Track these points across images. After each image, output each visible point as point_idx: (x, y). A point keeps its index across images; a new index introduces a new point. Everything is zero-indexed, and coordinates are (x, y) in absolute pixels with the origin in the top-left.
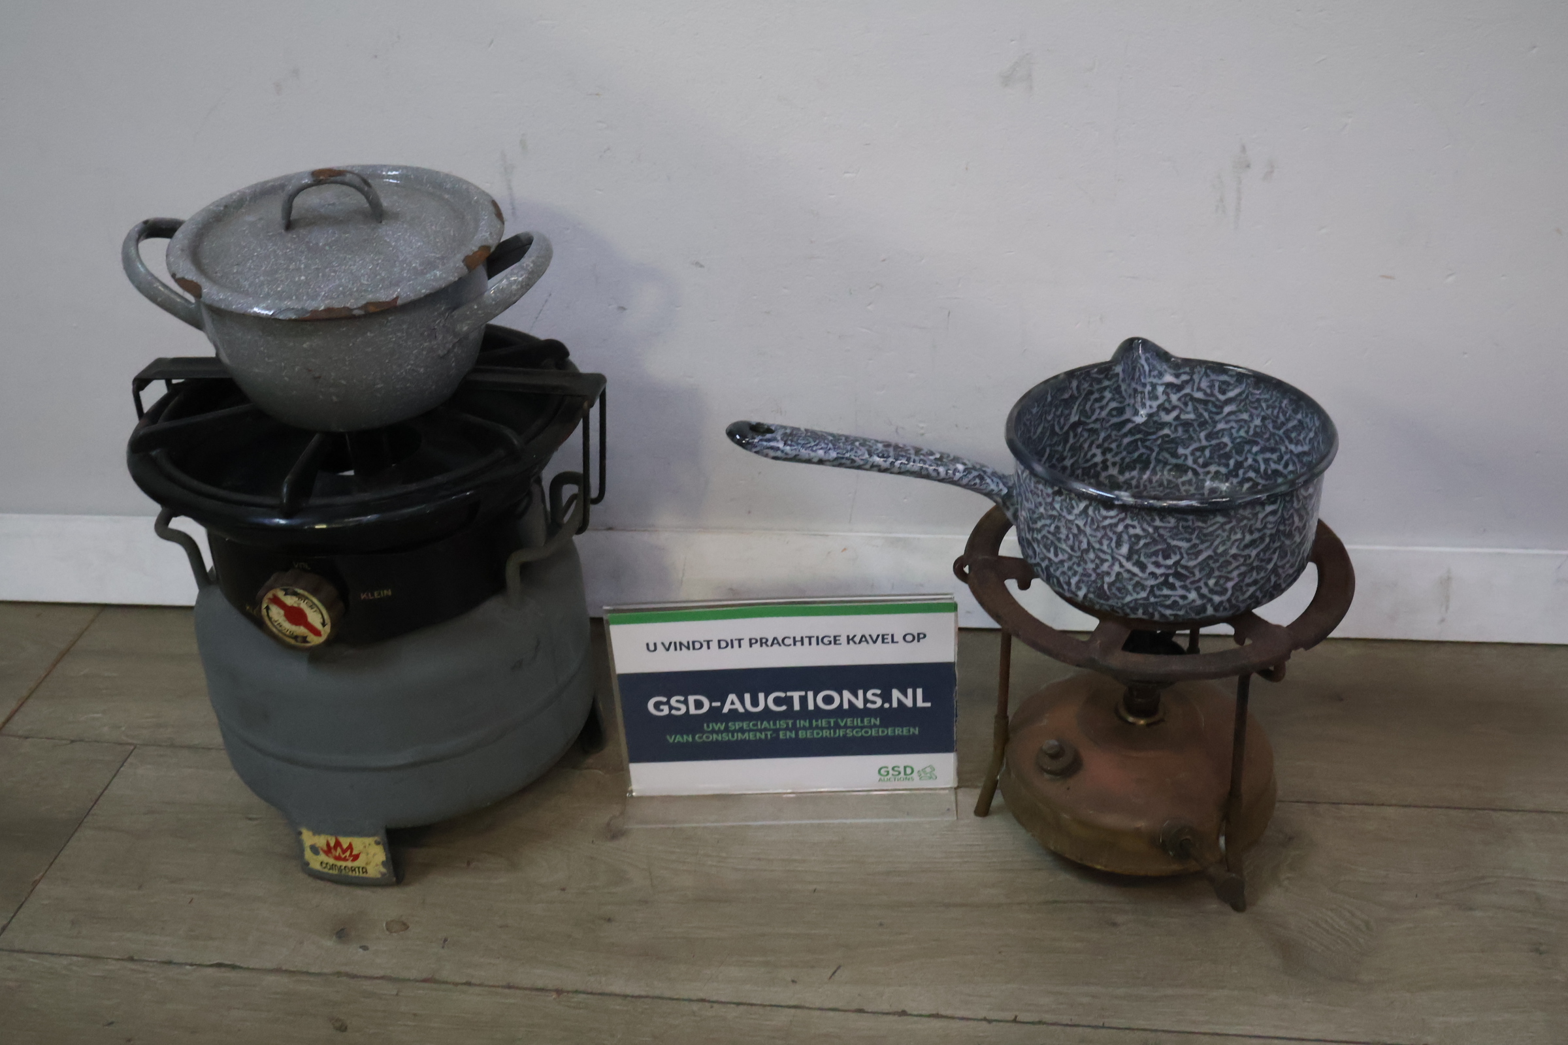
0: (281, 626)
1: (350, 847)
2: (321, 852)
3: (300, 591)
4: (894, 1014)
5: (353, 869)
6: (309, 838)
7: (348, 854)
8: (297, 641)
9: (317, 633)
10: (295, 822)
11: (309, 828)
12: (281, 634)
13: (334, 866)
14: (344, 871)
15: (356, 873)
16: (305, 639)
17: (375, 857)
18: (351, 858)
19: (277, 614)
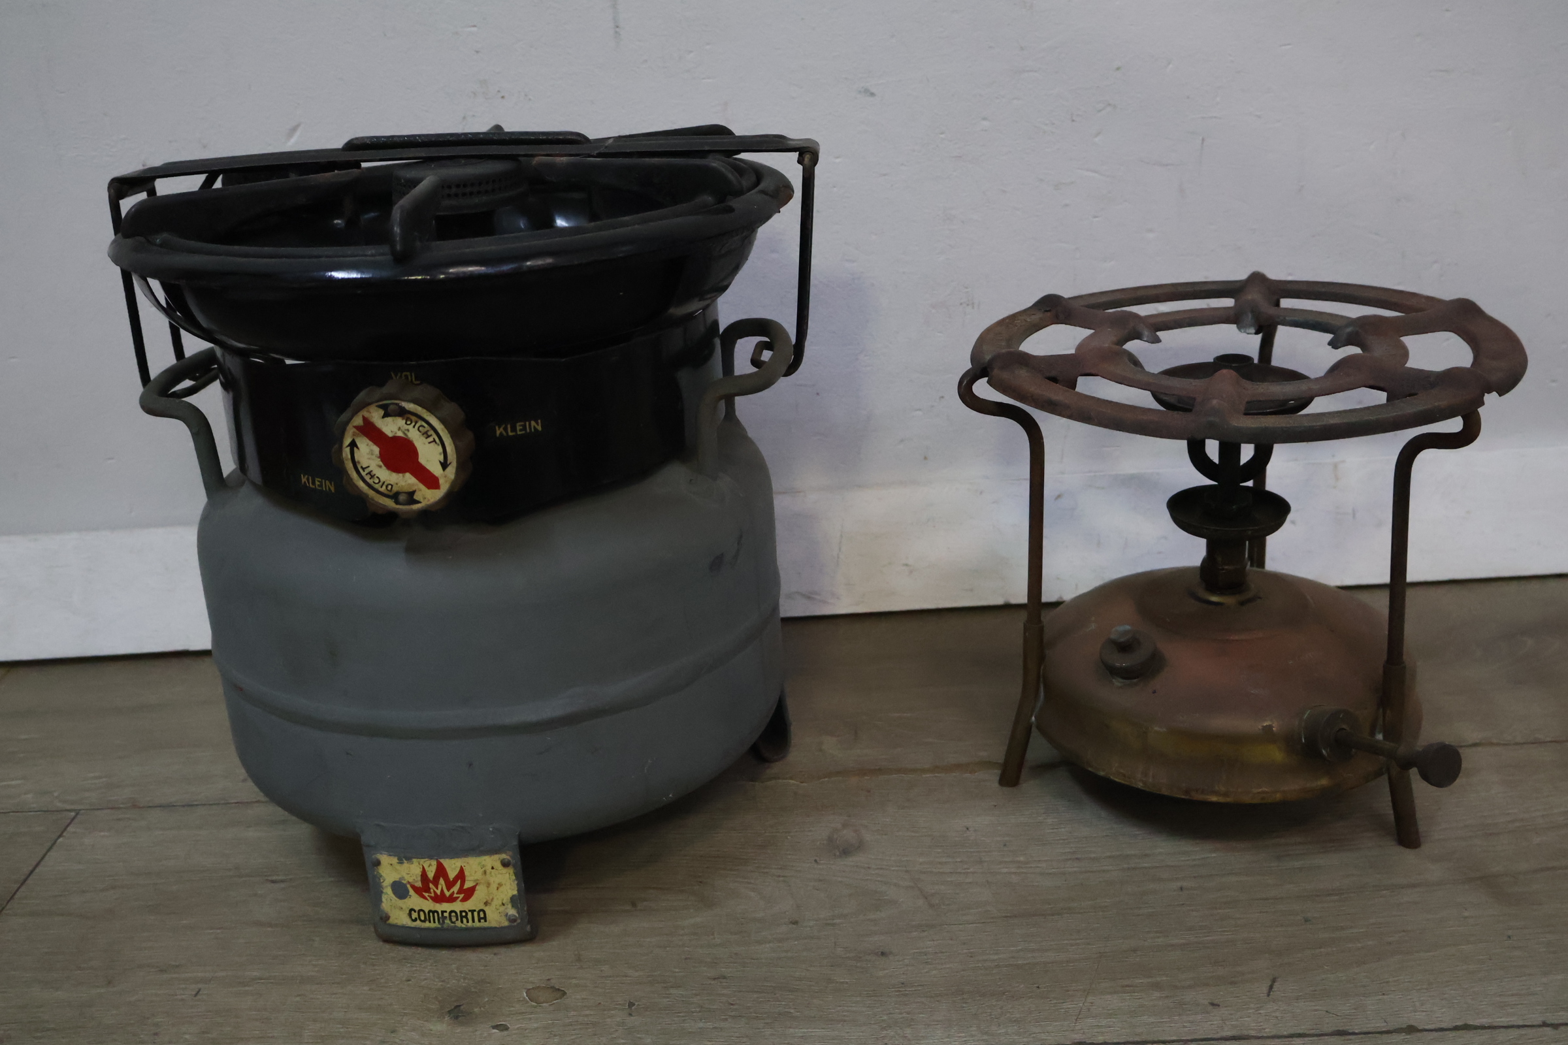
0: (372, 477)
1: (461, 875)
2: (411, 892)
3: (410, 406)
5: (463, 915)
6: (390, 870)
7: (456, 888)
8: (397, 502)
9: (431, 481)
10: (368, 846)
11: (392, 851)
12: (371, 493)
13: (431, 914)
14: (447, 921)
15: (468, 922)
16: (411, 497)
17: (501, 889)
18: (462, 896)
19: (367, 453)
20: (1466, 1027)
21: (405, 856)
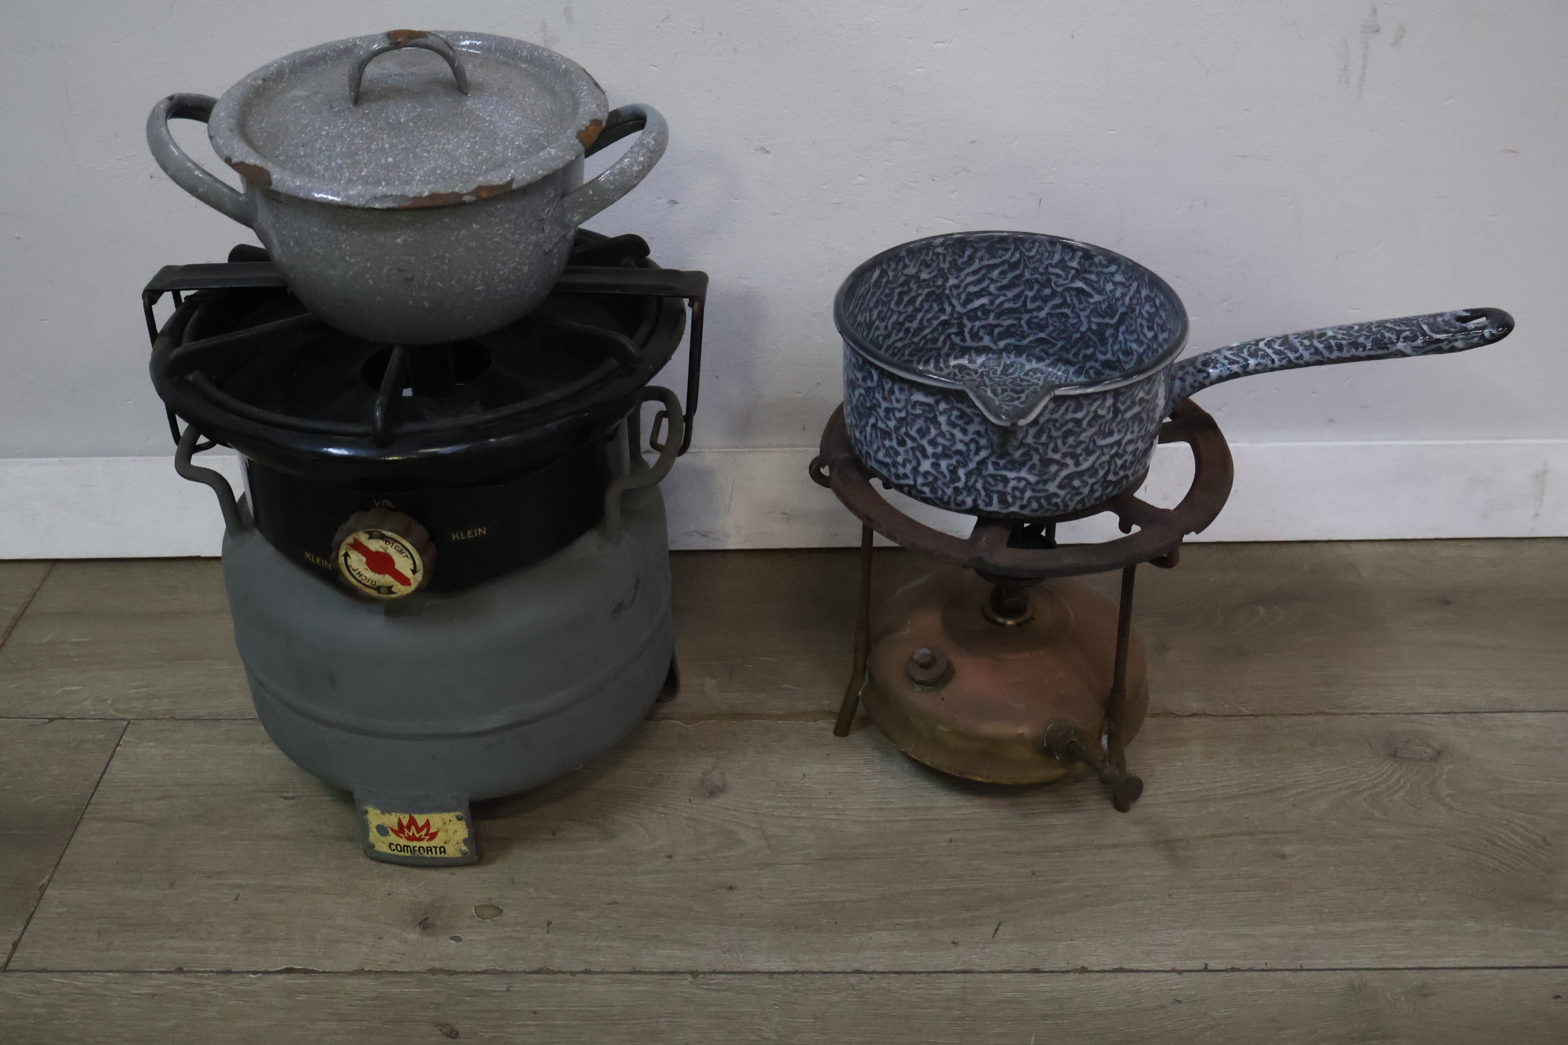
0: (361, 575)
1: (427, 824)
2: (391, 832)
3: (388, 534)
4: (1074, 971)
5: (429, 850)
6: (375, 817)
7: (423, 833)
8: (379, 592)
9: (405, 581)
10: (360, 801)
11: (376, 806)
12: (360, 585)
13: (406, 848)
14: (417, 853)
15: (432, 853)
16: (389, 589)
17: (456, 834)
18: (427, 838)
19: (357, 561)
20: (1121, 970)
21: (386, 809)
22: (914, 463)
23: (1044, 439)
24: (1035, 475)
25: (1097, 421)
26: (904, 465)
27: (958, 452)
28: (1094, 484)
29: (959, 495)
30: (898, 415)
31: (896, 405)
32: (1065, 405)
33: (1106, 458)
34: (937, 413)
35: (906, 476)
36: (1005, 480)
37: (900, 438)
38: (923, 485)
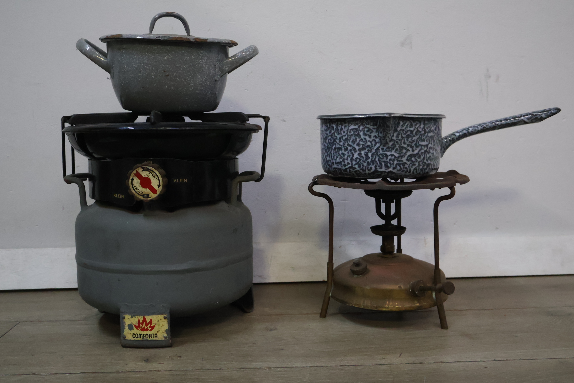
0: (137, 189)
1: (151, 322)
2: (134, 328)
3: (150, 168)
4: (437, 363)
5: (150, 336)
6: (128, 320)
7: (148, 326)
8: (144, 197)
9: (154, 191)
10: (122, 312)
11: (129, 314)
12: (136, 194)
13: (140, 335)
14: (145, 338)
15: (151, 338)
16: (148, 196)
17: (163, 327)
18: (150, 329)
19: (136, 182)
21: (133, 315)
22: (351, 156)
23: (400, 138)
24: (398, 153)
25: (419, 133)
26: (347, 159)
27: (368, 146)
28: (419, 162)
29: (369, 165)
30: (344, 138)
31: (343, 134)
32: (407, 124)
33: (423, 151)
34: (359, 131)
35: (348, 163)
36: (387, 156)
37: (345, 148)
38: (355, 165)
